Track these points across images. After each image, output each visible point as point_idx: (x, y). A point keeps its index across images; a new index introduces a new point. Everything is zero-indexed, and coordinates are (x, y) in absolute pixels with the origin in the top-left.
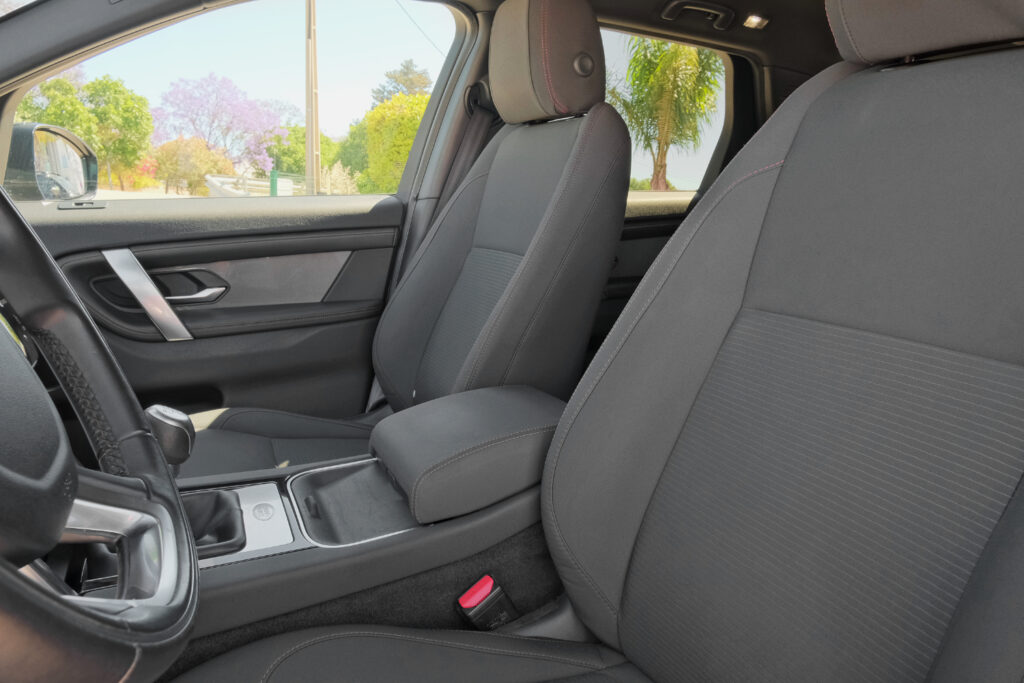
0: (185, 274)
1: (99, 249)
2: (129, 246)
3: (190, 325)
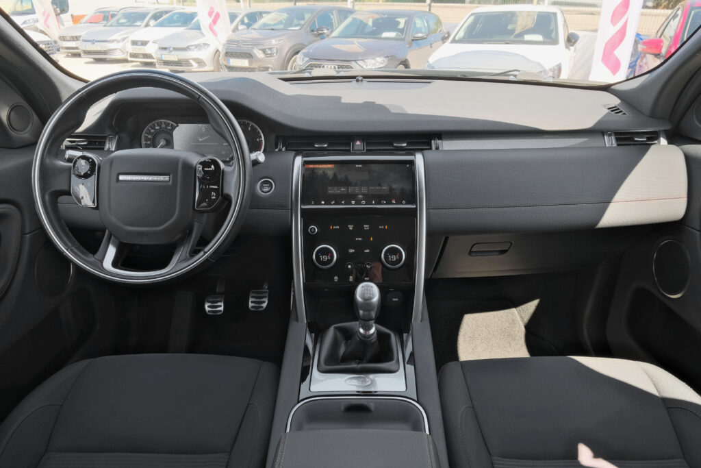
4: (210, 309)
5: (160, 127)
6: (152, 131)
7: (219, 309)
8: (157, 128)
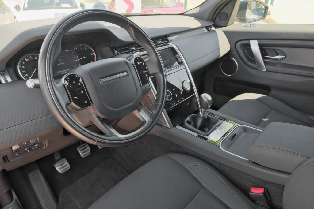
0: (274, 49)
1: (249, 40)
2: (257, 40)
3: (267, 67)
4: (61, 170)
5: (29, 59)
6: (24, 63)
7: (67, 167)
8: (27, 60)
